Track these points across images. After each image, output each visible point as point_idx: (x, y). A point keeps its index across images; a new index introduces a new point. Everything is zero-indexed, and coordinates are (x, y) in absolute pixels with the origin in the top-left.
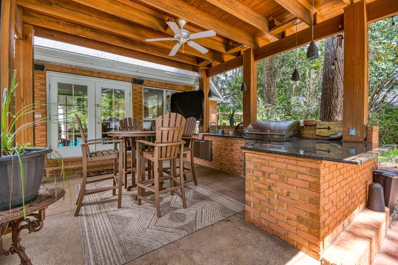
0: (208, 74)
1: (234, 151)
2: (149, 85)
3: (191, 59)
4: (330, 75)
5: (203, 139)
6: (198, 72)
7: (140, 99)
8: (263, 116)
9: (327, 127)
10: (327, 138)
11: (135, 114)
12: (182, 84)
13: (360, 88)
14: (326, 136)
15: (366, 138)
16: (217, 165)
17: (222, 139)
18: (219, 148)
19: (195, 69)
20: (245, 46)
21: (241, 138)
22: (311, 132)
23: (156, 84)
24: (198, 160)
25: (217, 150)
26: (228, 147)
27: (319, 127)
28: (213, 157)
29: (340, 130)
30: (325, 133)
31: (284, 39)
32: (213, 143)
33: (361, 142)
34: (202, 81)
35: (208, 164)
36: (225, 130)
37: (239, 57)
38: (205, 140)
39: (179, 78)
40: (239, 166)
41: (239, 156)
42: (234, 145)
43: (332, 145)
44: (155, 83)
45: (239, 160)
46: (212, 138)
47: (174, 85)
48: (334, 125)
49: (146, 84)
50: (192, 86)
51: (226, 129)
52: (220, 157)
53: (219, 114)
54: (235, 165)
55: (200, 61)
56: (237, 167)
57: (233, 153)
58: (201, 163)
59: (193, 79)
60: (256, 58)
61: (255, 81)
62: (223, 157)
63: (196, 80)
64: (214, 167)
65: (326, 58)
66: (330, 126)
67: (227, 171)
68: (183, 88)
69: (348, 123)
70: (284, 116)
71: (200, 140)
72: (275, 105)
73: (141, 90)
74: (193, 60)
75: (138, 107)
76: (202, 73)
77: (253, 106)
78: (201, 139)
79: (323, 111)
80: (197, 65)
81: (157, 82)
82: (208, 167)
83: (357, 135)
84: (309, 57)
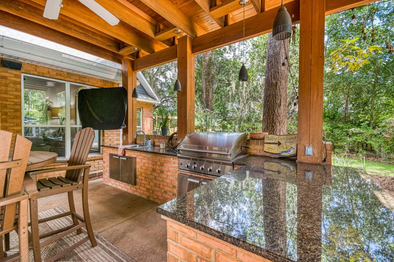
0: (134, 67)
1: (165, 173)
2: (36, 73)
3: (106, 42)
4: (273, 80)
5: (124, 155)
6: (121, 63)
7: (16, 93)
8: (202, 121)
9: (277, 142)
10: (277, 156)
11: (4, 117)
12: (98, 78)
13: (318, 95)
14: (276, 154)
15: (326, 158)
16: (142, 192)
17: (149, 156)
18: (145, 168)
19: (117, 59)
20: (179, 31)
21: (174, 156)
22: (259, 147)
23: (49, 72)
24: (118, 184)
25: (142, 170)
26: (157, 168)
27: (268, 141)
28: (138, 180)
29: (292, 146)
30: (275, 149)
31: (226, 28)
32: (138, 160)
33: (319, 165)
34: (126, 75)
35: (131, 189)
36: (156, 140)
37: (173, 47)
38: (126, 157)
39: (89, 68)
40: (171, 194)
41: (171, 181)
42: (165, 164)
43: (283, 165)
44: (47, 70)
45: (171, 186)
46: (136, 154)
47: (85, 77)
48: (285, 140)
49: (29, 71)
50: (114, 81)
51: (158, 140)
52: (146, 181)
53: (155, 118)
54: (166, 192)
55: (121, 47)
56: (169, 195)
57: (163, 176)
58: (122, 187)
59: (114, 72)
60: (194, 50)
61: (192, 79)
62: (150, 180)
63: (118, 73)
64: (138, 194)
65: (268, 60)
66: (280, 141)
67: (156, 201)
68: (99, 82)
69: (304, 138)
70: (220, 121)
71: (120, 157)
72: (213, 110)
73: (18, 80)
74: (110, 44)
75: (13, 107)
76: (126, 65)
77: (189, 112)
78: (121, 155)
79: (266, 121)
80: (117, 53)
81: (53, 70)
82: (131, 194)
83: (314, 155)
84: (276, 33)
